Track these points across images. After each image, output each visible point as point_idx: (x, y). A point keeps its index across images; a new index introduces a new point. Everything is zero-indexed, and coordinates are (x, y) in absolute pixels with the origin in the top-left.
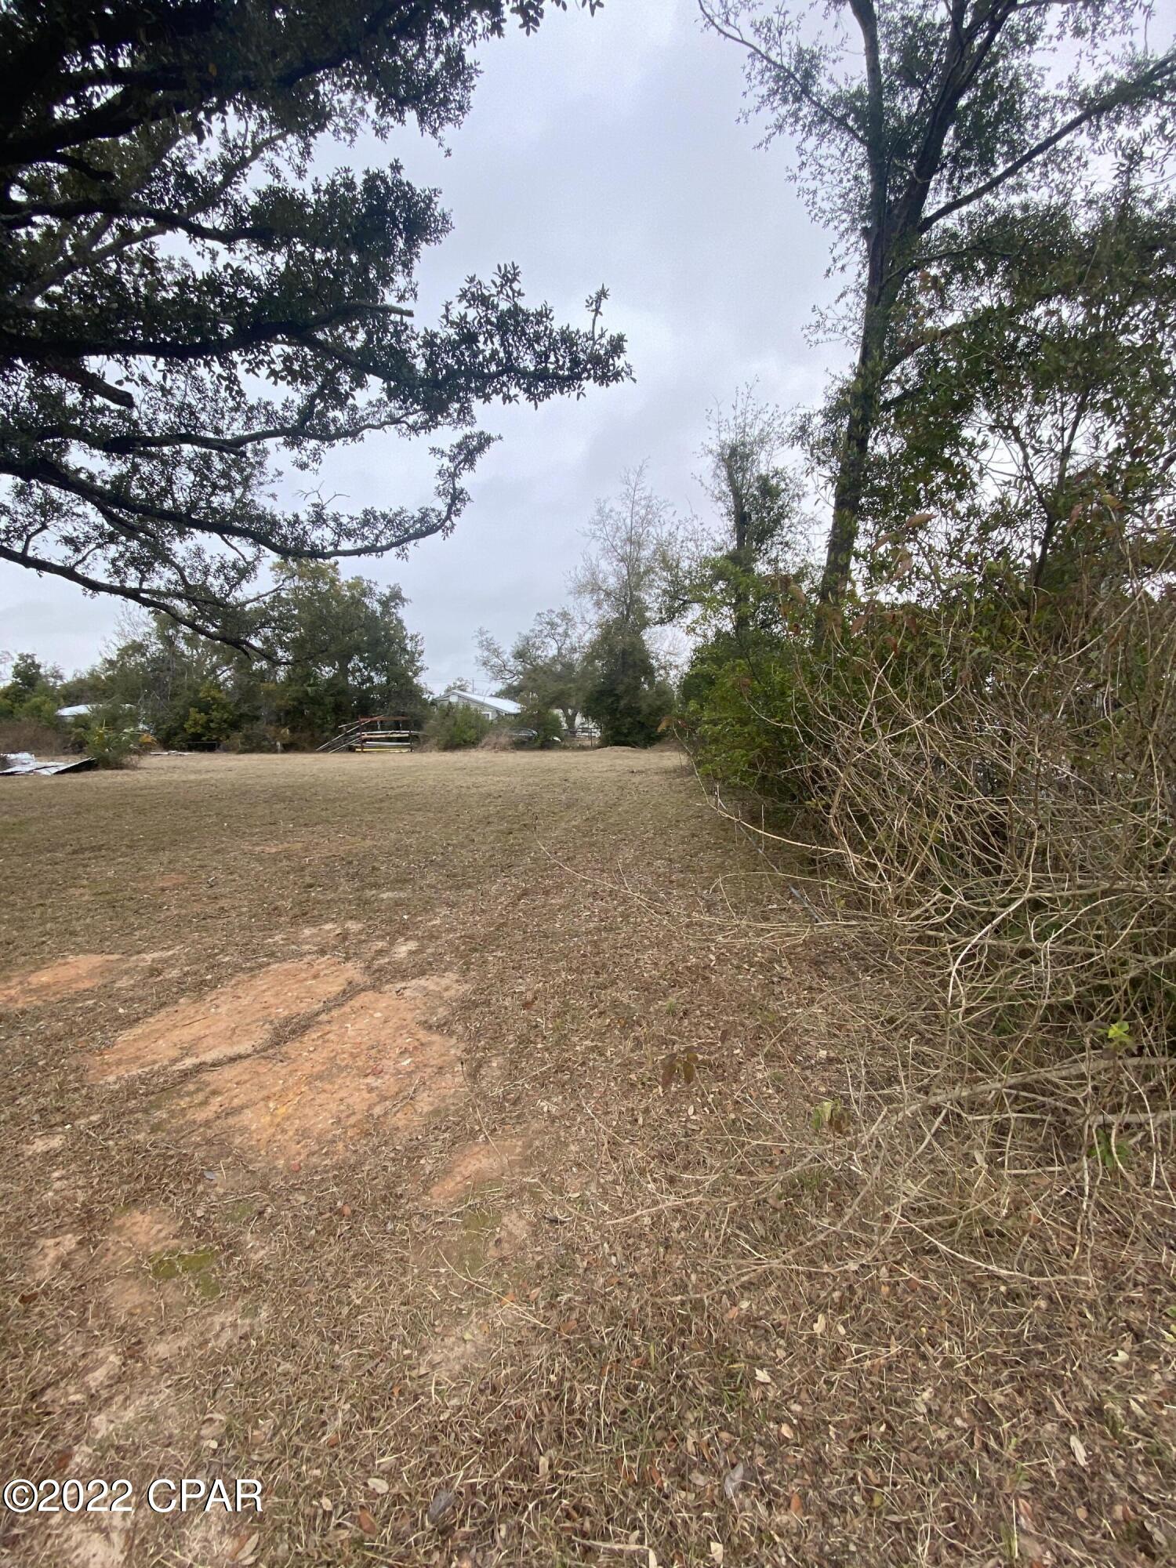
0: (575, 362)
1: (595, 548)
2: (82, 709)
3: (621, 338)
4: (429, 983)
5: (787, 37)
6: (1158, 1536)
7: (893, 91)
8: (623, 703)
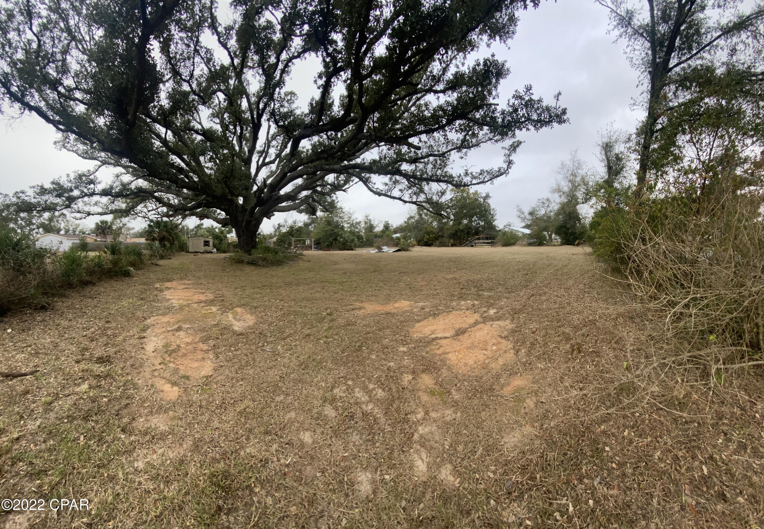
0: (551, 117)
1: (560, 177)
2: (398, 235)
3: (566, 109)
4: (501, 323)
5: (623, 5)
6: (728, 495)
7: (659, 24)
8: (570, 231)
